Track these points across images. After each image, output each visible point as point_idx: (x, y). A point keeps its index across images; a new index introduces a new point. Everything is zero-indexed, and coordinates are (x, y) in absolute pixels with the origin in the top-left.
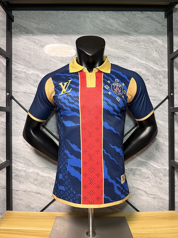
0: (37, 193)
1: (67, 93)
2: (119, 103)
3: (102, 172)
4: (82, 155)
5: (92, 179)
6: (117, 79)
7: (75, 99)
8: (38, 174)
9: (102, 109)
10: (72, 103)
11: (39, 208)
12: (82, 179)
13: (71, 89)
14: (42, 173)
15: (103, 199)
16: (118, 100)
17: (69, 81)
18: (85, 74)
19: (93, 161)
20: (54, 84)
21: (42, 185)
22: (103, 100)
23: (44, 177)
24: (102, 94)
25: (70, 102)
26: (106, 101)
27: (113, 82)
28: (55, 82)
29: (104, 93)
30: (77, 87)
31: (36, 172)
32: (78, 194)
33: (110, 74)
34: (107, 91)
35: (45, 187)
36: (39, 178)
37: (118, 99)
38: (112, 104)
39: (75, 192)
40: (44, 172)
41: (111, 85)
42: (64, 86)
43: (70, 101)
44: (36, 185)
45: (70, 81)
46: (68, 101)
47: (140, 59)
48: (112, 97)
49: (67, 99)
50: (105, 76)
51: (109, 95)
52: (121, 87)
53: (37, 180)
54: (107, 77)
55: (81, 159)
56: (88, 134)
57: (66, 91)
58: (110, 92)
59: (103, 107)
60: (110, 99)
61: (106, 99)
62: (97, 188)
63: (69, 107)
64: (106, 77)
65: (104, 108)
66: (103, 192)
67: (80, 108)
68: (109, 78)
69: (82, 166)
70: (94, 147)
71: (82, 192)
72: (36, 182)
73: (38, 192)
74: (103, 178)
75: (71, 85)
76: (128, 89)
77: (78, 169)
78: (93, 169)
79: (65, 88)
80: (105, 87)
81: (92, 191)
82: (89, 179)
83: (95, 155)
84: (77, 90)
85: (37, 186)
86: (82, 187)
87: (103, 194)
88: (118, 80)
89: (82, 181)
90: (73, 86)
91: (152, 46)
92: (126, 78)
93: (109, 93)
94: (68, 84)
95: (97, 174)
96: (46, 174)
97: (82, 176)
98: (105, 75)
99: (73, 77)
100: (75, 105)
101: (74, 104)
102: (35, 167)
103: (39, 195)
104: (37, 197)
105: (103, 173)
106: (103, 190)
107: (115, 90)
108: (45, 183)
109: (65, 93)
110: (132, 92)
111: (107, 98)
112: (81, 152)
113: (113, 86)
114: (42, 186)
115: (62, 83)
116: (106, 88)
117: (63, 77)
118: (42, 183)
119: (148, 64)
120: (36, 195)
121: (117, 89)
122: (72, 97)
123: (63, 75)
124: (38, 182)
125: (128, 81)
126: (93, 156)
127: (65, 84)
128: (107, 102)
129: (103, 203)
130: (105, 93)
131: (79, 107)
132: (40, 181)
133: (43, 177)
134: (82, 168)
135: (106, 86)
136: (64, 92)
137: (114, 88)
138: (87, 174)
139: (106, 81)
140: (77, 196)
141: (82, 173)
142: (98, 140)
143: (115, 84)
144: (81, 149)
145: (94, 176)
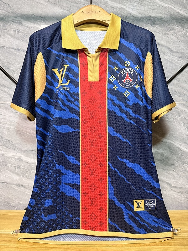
0: (19, 186)
1: (64, 86)
3: (106, 191)
4: (81, 168)
5: (94, 199)
7: (75, 97)
8: (20, 159)
11: (22, 206)
12: (81, 198)
13: (69, 80)
14: (27, 157)
15: (108, 225)
19: (95, 177)
21: (27, 174)
22: (108, 98)
23: (29, 164)
24: (107, 91)
25: (68, 100)
29: (109, 88)
31: (18, 156)
32: (76, 217)
34: (113, 84)
35: (30, 178)
36: (22, 164)
39: (71, 216)
40: (29, 157)
42: (60, 74)
43: (68, 98)
44: (18, 174)
45: (66, 66)
46: (66, 98)
51: (115, 91)
53: (19, 168)
55: (80, 174)
56: (89, 142)
57: (63, 83)
59: (107, 107)
62: (100, 210)
65: (108, 110)
66: (108, 216)
67: (80, 109)
69: (81, 183)
70: (97, 159)
71: (81, 215)
72: (17, 171)
73: (21, 184)
74: (108, 198)
77: (76, 187)
78: (95, 187)
81: (93, 214)
82: (89, 199)
83: (97, 170)
85: (20, 175)
86: (81, 208)
87: (108, 218)
89: (81, 202)
95: (100, 193)
96: (32, 159)
97: (81, 195)
102: (17, 149)
103: (22, 188)
104: (19, 191)
105: (108, 193)
106: (108, 213)
108: (30, 172)
111: (112, 94)
112: (81, 165)
114: (26, 176)
115: (57, 69)
116: (111, 80)
118: (26, 172)
120: (18, 189)
122: (70, 92)
124: (21, 170)
126: (95, 170)
129: (108, 230)
132: (24, 169)
133: (27, 163)
134: (81, 185)
135: (111, 77)
138: (87, 193)
139: (112, 67)
140: (74, 220)
141: (81, 192)
142: (102, 151)
144: (81, 161)
145: (96, 195)
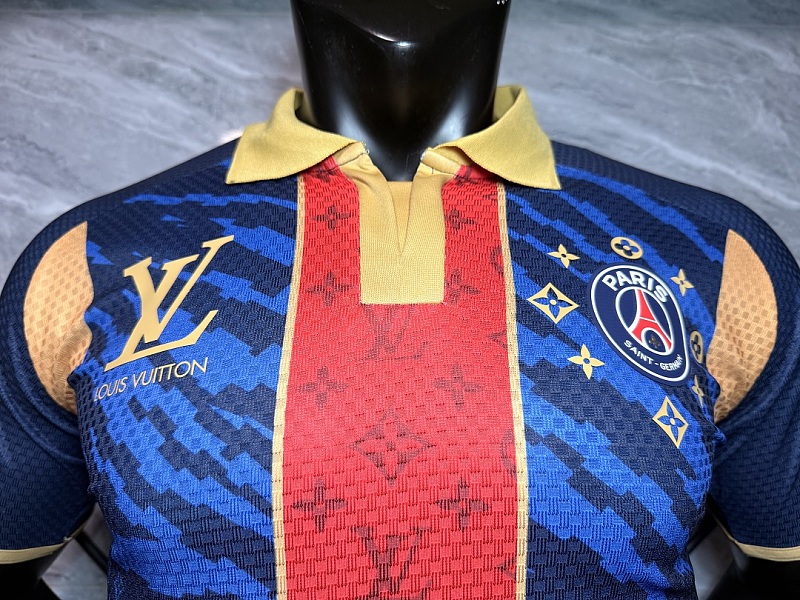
1: (164, 358)
2: (683, 465)
6: (627, 233)
7: (238, 422)
9: (522, 535)
10: (202, 466)
13: (212, 314)
16: (667, 429)
17: (205, 245)
18: (355, 191)
20: (95, 270)
22: (529, 432)
25: (175, 454)
26: (560, 449)
27: (597, 256)
28: (101, 260)
29: (531, 363)
30: (263, 300)
33: (564, 196)
34: (562, 335)
37: (671, 422)
38: (616, 474)
41: (587, 287)
42: (156, 286)
43: (178, 436)
45: (214, 245)
46: (161, 440)
47: (685, 144)
48: (617, 399)
49: (157, 413)
50: (527, 210)
51: (587, 385)
52: (669, 304)
54: (545, 222)
57: (167, 336)
58: (585, 350)
59: (523, 509)
60: (599, 425)
61: (559, 423)
63: (171, 505)
64: (537, 216)
65: (533, 528)
67: (278, 517)
68: (560, 226)
75: (219, 279)
76: (718, 327)
79: (164, 306)
80: (539, 298)
84: (262, 330)
88: (633, 243)
90: (238, 289)
91: (741, 78)
92: (689, 229)
93: (576, 360)
94: (190, 268)
98: (520, 201)
99: (246, 217)
100: (231, 487)
101: (221, 475)
107: (630, 330)
109: (151, 358)
110: (746, 342)
111: (568, 410)
113: (604, 294)
115: (148, 261)
117: (168, 218)
119: (732, 172)
121: (642, 325)
122: (204, 392)
123: (177, 200)
125: (709, 251)
127: (173, 268)
128: (574, 460)
130: (543, 363)
131: (269, 511)
135: (543, 293)
136: (142, 346)
137: (614, 310)
139: (540, 246)
143: (622, 278)
